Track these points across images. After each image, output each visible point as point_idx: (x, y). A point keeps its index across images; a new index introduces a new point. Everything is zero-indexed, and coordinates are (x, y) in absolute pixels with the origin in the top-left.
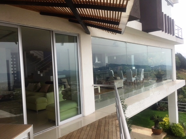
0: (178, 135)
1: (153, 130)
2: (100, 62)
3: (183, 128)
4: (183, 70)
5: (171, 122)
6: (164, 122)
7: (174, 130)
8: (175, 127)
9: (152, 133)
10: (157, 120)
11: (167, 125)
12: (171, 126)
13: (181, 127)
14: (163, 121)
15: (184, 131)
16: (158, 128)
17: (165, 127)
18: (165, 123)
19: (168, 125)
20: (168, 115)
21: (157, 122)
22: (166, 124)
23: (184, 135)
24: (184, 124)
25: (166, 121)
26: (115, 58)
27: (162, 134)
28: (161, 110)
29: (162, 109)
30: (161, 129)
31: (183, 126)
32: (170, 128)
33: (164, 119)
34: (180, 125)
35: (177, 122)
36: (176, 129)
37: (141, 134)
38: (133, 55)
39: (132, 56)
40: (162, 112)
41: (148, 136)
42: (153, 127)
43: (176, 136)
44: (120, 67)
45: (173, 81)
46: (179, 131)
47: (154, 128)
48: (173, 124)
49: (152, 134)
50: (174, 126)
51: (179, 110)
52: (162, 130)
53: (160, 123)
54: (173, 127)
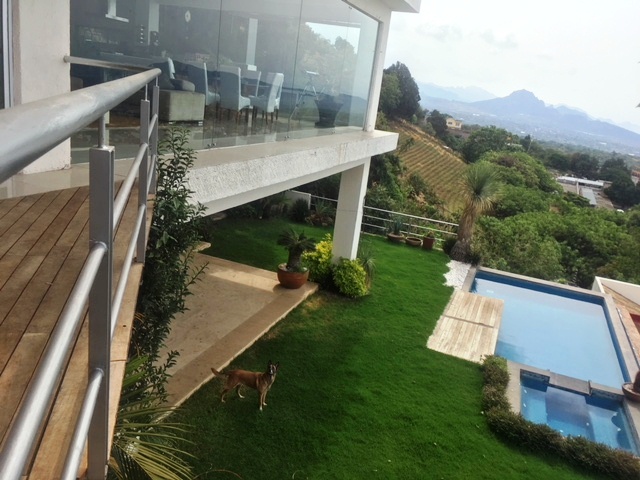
0: (347, 290)
1: (281, 275)
2: (126, 20)
3: (365, 273)
4: (404, 121)
5: (337, 254)
6: (315, 254)
7: (340, 276)
8: (344, 268)
9: (279, 282)
10: (299, 245)
11: (323, 263)
12: (334, 266)
13: (361, 269)
14: (314, 250)
15: (366, 282)
16: (297, 270)
17: (316, 268)
18: (321, 257)
19: (327, 262)
20: (332, 235)
21: (295, 252)
22: (320, 260)
23: (364, 290)
24: (371, 261)
25: (322, 250)
26: (188, 17)
27: (304, 287)
28: (317, 224)
29: (321, 222)
30: (304, 272)
31: (367, 268)
32: (331, 272)
33: (318, 246)
34: (360, 263)
35: (354, 256)
36: (345, 273)
37: (242, 285)
38: (254, 17)
39: (251, 19)
40: (317, 230)
41: (264, 292)
42: (283, 266)
43: (343, 295)
44: (202, 56)
45: (364, 130)
46: (352, 281)
47: (285, 269)
48: (341, 259)
49: (277, 287)
50: (344, 265)
51: (364, 228)
52: (307, 275)
53: (306, 254)
54: (339, 268)
